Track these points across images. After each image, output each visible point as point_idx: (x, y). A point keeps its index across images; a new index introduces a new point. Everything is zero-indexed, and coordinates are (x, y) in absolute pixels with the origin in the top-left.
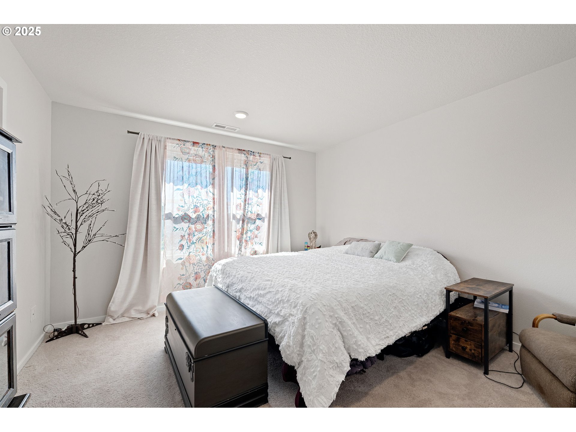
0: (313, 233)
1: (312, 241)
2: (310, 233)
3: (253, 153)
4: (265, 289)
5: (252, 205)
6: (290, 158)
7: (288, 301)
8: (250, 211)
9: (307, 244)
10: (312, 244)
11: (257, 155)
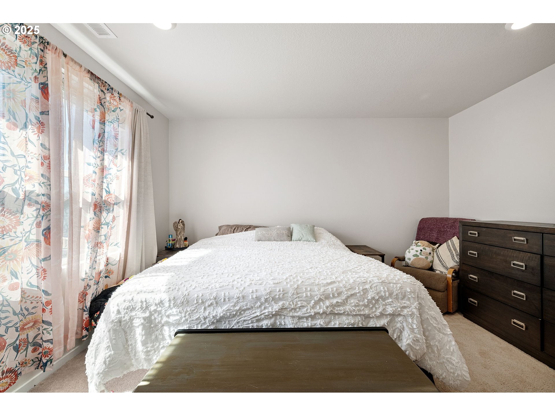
0: (180, 223)
1: (180, 233)
2: (175, 222)
3: (111, 89)
4: (339, 294)
5: (109, 180)
6: (152, 117)
7: (391, 295)
8: (105, 190)
9: (172, 237)
10: (180, 236)
11: (116, 95)
